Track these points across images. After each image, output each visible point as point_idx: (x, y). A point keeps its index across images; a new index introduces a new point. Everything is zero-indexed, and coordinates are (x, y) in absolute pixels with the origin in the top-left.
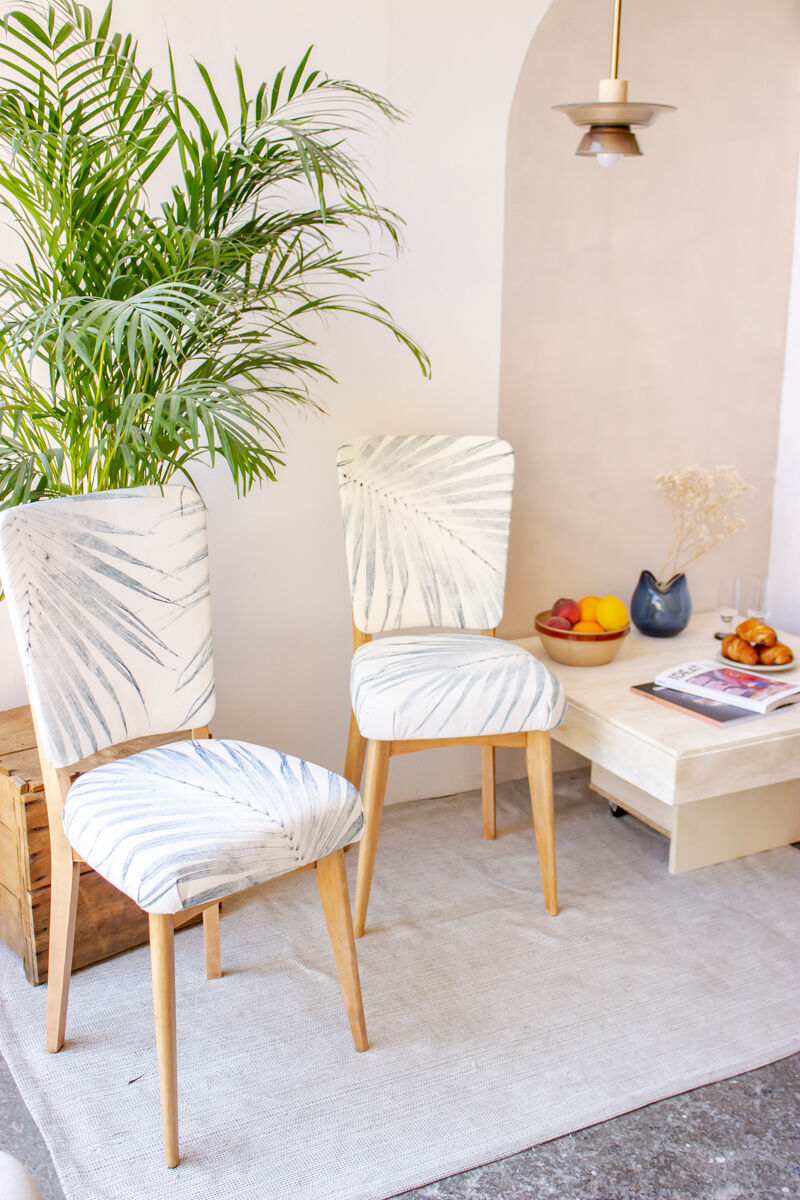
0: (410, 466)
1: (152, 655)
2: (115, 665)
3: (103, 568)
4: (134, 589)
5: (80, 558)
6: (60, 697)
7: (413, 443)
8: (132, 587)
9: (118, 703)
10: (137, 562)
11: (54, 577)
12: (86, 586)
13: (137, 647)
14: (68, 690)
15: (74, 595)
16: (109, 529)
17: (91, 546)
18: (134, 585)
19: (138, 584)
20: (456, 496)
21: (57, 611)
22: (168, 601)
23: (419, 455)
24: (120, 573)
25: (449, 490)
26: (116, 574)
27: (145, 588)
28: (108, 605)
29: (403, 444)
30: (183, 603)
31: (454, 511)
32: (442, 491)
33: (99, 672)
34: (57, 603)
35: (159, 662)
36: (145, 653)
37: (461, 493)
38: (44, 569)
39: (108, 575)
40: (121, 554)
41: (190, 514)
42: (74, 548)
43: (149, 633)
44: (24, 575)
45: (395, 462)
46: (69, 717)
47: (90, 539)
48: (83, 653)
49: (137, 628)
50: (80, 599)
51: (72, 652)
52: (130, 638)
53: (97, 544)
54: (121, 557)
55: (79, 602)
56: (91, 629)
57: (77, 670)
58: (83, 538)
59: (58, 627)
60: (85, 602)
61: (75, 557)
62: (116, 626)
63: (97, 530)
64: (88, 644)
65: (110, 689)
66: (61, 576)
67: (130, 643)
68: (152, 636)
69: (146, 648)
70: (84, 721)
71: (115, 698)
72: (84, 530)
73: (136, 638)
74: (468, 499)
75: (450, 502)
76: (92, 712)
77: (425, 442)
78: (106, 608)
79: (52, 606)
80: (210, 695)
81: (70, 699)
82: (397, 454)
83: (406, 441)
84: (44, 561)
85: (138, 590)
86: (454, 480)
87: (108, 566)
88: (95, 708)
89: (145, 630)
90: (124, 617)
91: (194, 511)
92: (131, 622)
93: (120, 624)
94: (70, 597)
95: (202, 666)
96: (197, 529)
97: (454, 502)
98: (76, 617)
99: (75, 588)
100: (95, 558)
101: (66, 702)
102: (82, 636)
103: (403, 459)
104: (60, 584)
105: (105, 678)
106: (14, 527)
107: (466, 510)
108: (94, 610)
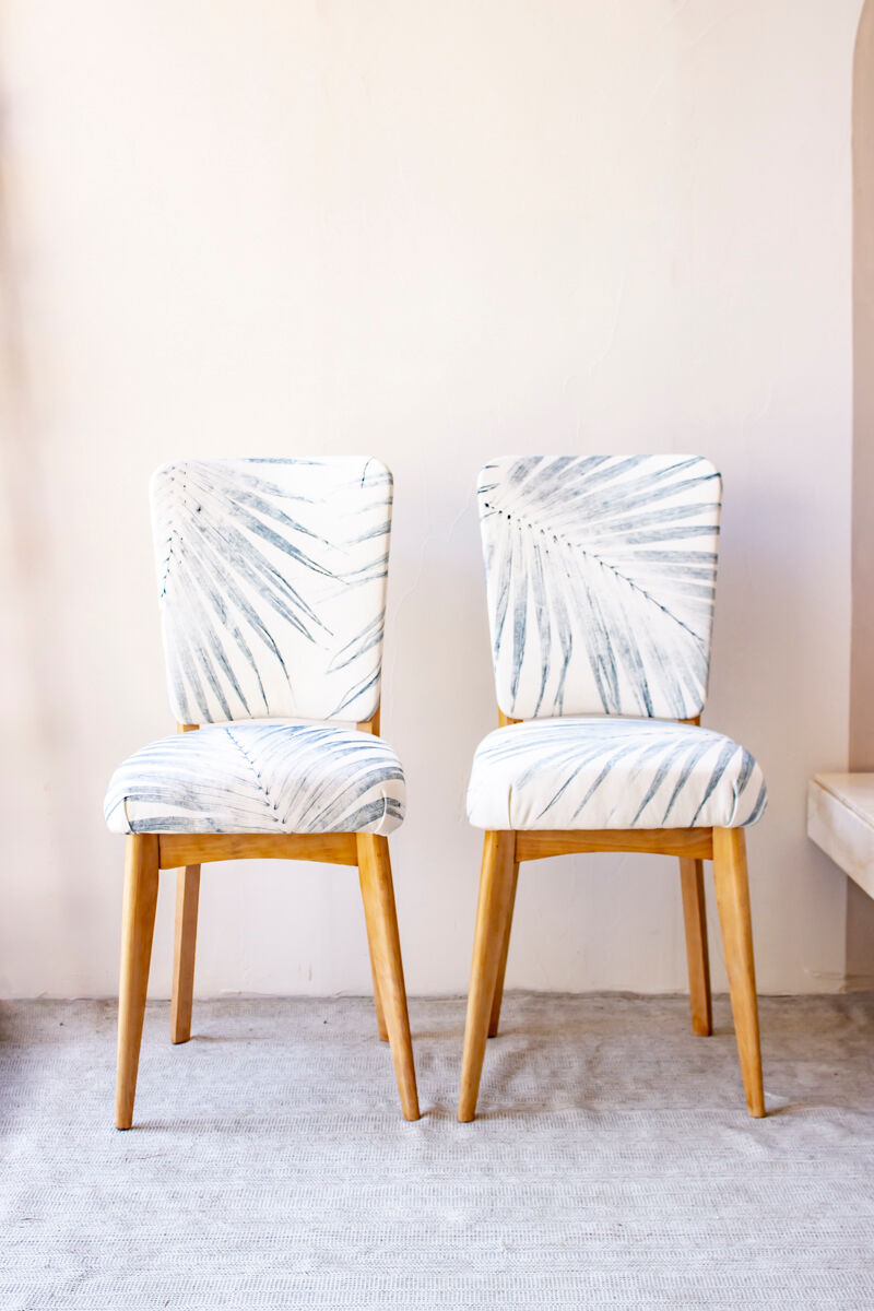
0: (576, 494)
1: (302, 628)
2: (257, 630)
3: (261, 529)
4: (292, 555)
5: (236, 515)
6: (189, 650)
7: (582, 465)
8: (289, 553)
9: (256, 671)
10: (299, 528)
11: (203, 530)
12: (237, 545)
13: (286, 616)
14: (198, 645)
15: (222, 550)
16: (276, 491)
17: (252, 506)
18: (293, 551)
19: (297, 551)
20: (639, 533)
21: (199, 563)
22: (329, 574)
23: (589, 480)
24: (279, 536)
25: (630, 526)
26: (274, 538)
27: (305, 557)
28: (259, 567)
29: (567, 468)
30: (347, 580)
31: (636, 553)
32: (620, 527)
33: (237, 634)
34: (201, 556)
35: (310, 637)
36: (294, 624)
37: (647, 529)
38: (193, 520)
39: (265, 537)
40: (284, 517)
41: (372, 486)
42: (232, 506)
43: (301, 604)
44: (170, 522)
45: (556, 489)
46: (196, 671)
47: (253, 498)
48: (222, 611)
49: (291, 598)
50: (227, 555)
51: (209, 606)
52: (278, 604)
53: (259, 504)
54: (283, 521)
55: (226, 558)
56: (233, 586)
57: (212, 626)
58: (244, 497)
59: (198, 579)
60: (232, 559)
61: (230, 513)
62: (265, 589)
63: (264, 491)
64: (228, 602)
65: (249, 655)
66: (211, 529)
67: (278, 610)
68: (305, 607)
69: (296, 619)
70: (213, 680)
71: (253, 665)
72: (248, 489)
73: (284, 606)
74: (656, 537)
75: (630, 541)
76: (224, 673)
77: (597, 464)
78: (255, 569)
79: (195, 557)
80: (368, 686)
81: (199, 653)
82: (560, 478)
83: (573, 464)
84: (195, 512)
85: (296, 557)
86: (636, 512)
87: (266, 528)
88: (228, 670)
89: (299, 602)
90: (275, 582)
91: (377, 484)
92: (281, 589)
93: (268, 589)
94: (217, 553)
95: (362, 652)
96: (377, 503)
97: (637, 542)
98: (220, 573)
99: (224, 544)
100: (253, 518)
101: (195, 656)
102: (223, 592)
103: (568, 485)
104: (208, 537)
105: (244, 642)
106: (169, 476)
107: (654, 552)
108: (240, 568)
